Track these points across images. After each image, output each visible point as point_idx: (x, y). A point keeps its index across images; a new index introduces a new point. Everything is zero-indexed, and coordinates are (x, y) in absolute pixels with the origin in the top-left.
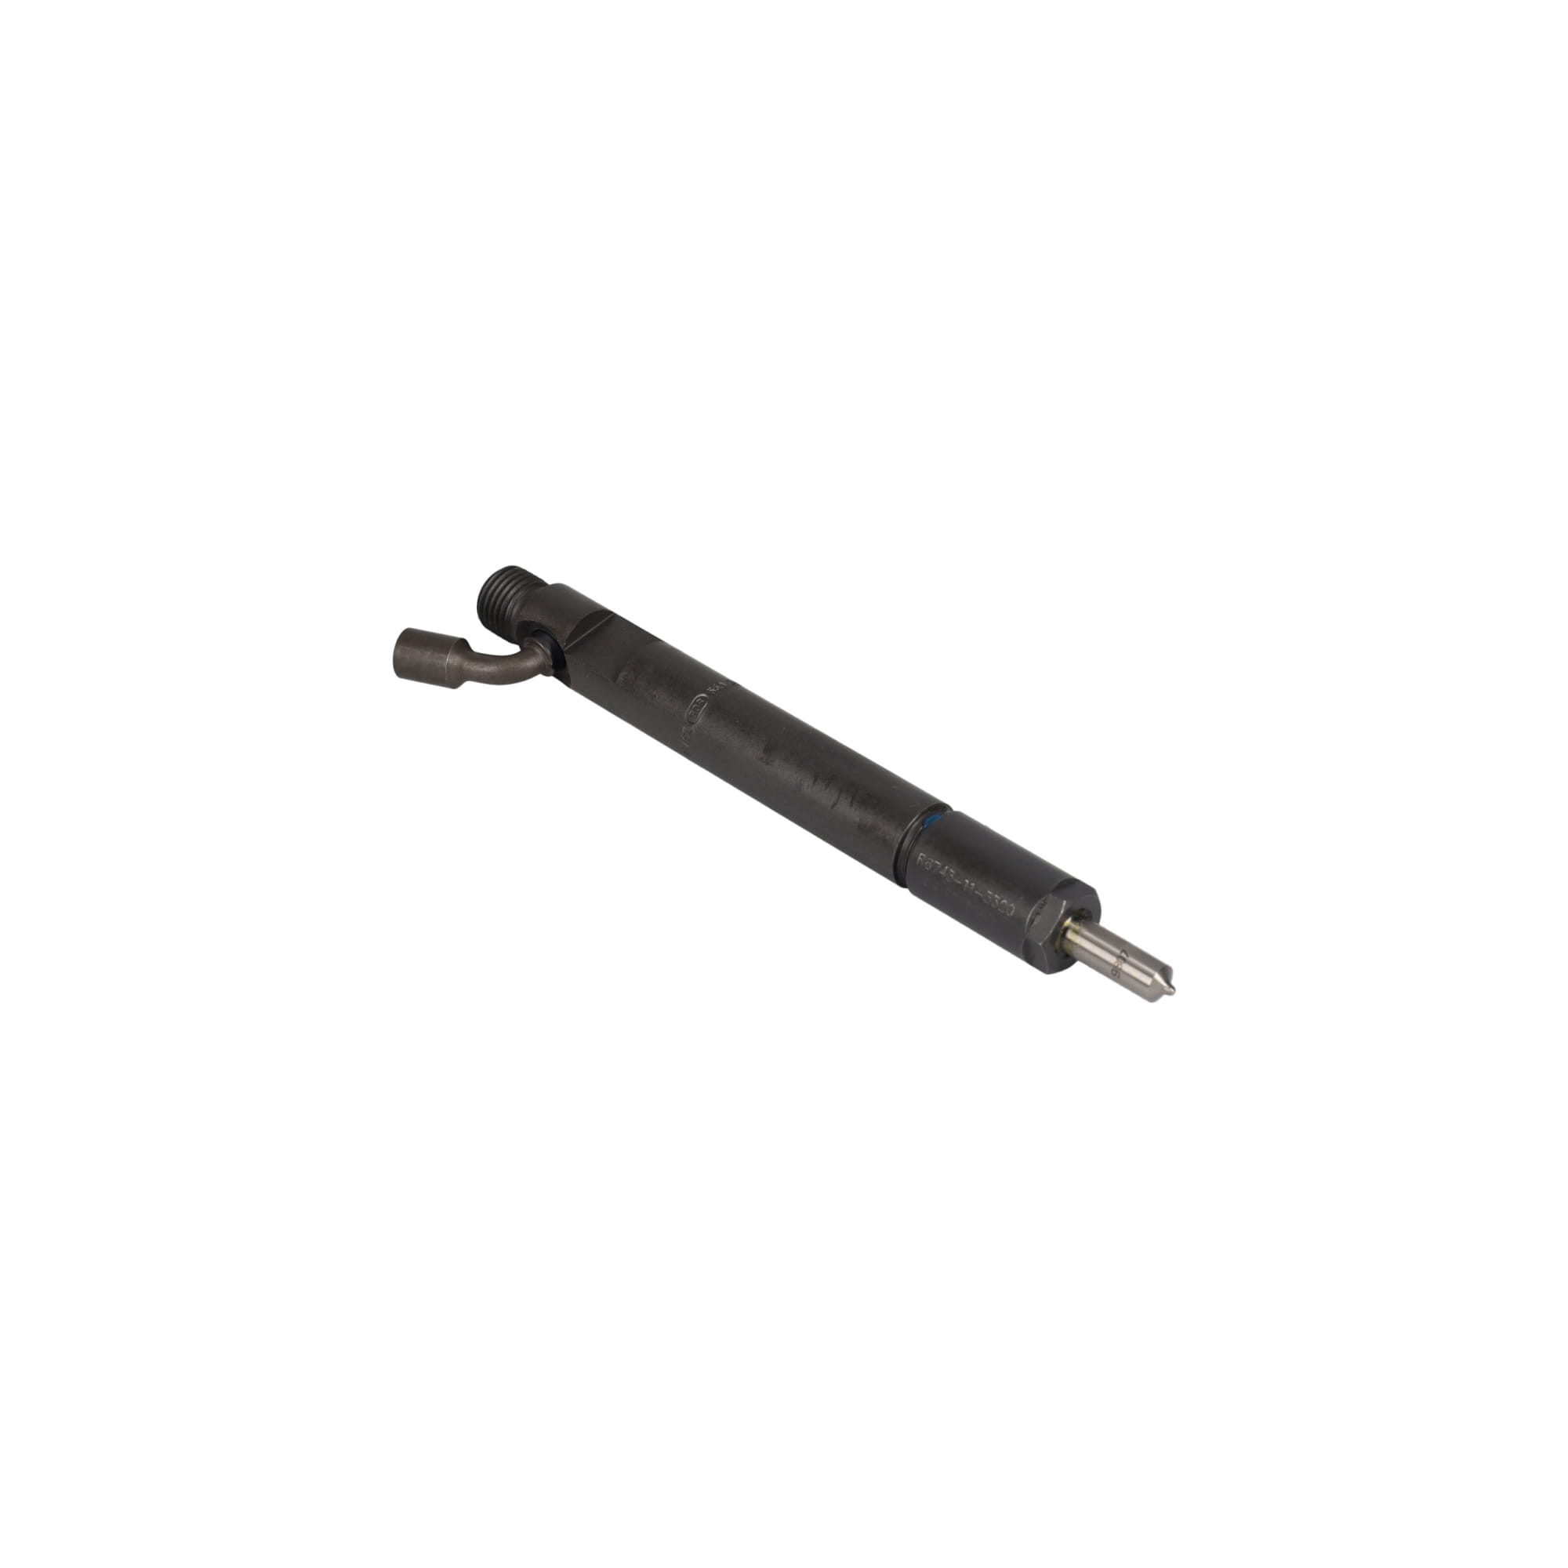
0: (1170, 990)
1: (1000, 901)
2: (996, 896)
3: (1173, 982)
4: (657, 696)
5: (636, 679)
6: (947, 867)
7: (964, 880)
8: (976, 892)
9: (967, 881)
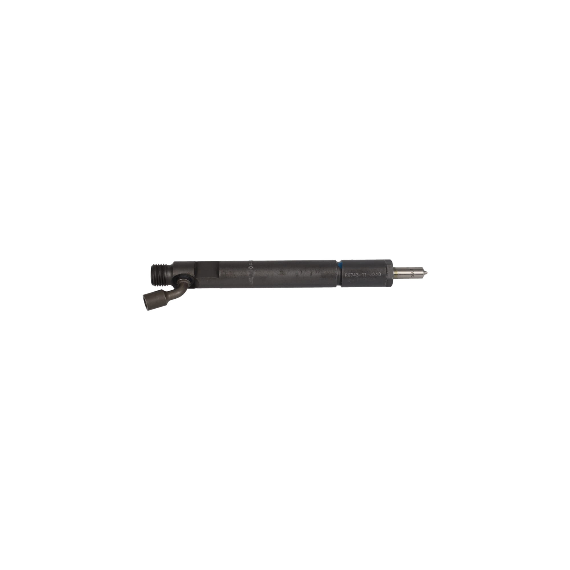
0: (426, 273)
1: (375, 274)
2: (374, 273)
3: (425, 270)
4: (236, 274)
5: (226, 273)
6: (355, 273)
7: (362, 274)
8: (367, 275)
9: (363, 274)
